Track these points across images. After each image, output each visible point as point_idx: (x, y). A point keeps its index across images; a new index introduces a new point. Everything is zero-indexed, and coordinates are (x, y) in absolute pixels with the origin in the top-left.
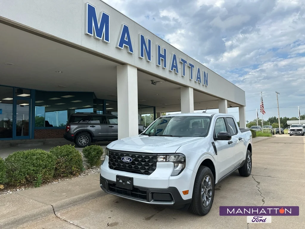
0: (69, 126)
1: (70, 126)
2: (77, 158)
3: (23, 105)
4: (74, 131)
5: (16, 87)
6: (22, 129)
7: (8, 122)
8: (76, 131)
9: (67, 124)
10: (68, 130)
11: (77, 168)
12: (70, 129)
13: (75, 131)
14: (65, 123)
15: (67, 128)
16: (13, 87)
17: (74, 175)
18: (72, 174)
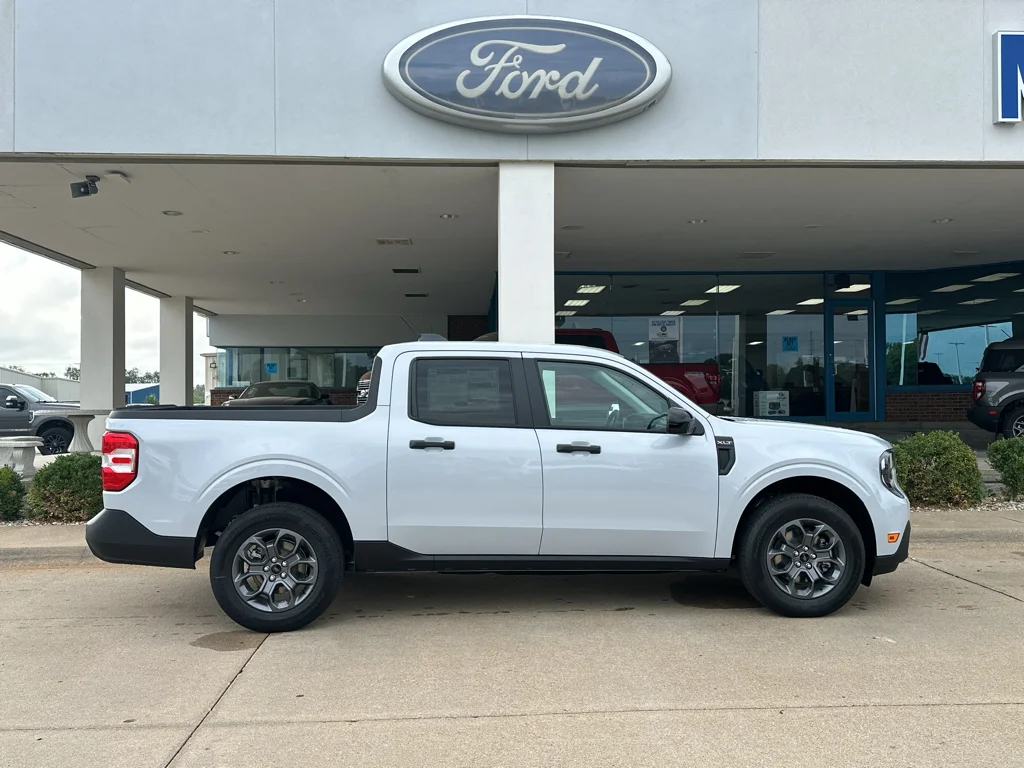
0: (980, 384)
1: (984, 382)
2: (962, 464)
3: (856, 316)
4: (996, 398)
5: (830, 272)
6: (853, 390)
7: (813, 369)
8: (1004, 397)
9: (977, 375)
10: (979, 394)
11: (963, 488)
12: (983, 391)
13: (1001, 400)
14: (972, 373)
15: (976, 389)
16: (824, 272)
17: (957, 504)
18: (951, 501)
